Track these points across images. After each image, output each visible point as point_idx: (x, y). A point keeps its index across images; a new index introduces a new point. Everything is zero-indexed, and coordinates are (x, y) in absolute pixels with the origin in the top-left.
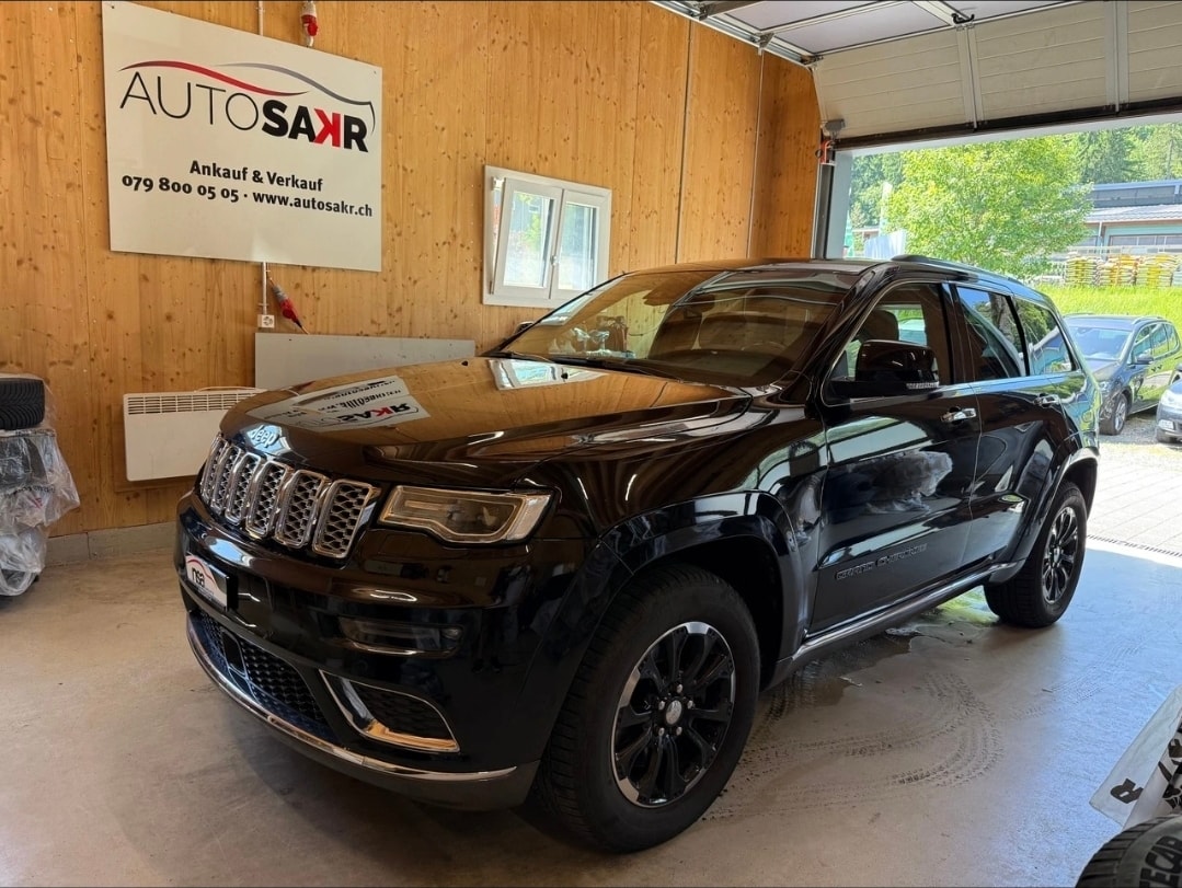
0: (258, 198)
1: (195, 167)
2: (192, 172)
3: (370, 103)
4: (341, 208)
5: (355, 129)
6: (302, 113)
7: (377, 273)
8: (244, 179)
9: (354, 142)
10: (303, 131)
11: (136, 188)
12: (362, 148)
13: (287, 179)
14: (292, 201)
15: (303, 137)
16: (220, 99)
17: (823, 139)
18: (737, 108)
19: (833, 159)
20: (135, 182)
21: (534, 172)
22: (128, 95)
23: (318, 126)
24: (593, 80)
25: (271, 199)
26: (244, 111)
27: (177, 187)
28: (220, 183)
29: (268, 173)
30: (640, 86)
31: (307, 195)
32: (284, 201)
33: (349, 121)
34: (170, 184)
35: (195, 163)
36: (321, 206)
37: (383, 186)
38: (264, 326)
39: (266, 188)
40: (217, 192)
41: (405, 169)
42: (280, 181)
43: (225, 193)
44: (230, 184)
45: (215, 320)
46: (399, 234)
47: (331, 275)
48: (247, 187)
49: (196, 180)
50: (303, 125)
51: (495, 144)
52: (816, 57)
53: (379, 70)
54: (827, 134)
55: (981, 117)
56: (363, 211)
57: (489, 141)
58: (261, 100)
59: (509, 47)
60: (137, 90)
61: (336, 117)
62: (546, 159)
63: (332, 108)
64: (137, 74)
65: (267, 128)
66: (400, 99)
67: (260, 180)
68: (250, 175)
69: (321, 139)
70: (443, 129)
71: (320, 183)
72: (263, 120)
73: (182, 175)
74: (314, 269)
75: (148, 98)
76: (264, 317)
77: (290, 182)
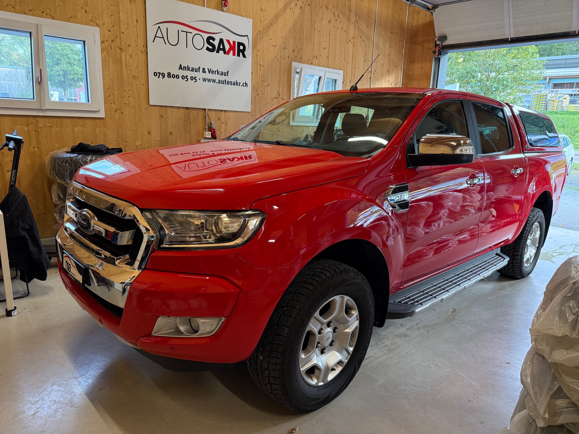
0: (204, 80)
1: (180, 67)
2: (179, 69)
3: (247, 36)
4: (236, 84)
5: (241, 48)
6: (221, 41)
7: (249, 112)
8: (199, 72)
9: (241, 53)
10: (221, 49)
11: (159, 77)
12: (244, 56)
13: (215, 71)
14: (217, 81)
15: (221, 52)
16: (190, 36)
17: (436, 45)
18: (396, 31)
19: (440, 55)
20: (158, 74)
21: (312, 64)
22: (155, 36)
23: (227, 47)
24: (336, 20)
25: (209, 80)
26: (200, 41)
27: (174, 76)
28: (190, 74)
29: (208, 69)
30: (356, 22)
31: (223, 78)
32: (214, 81)
33: (240, 44)
34: (171, 75)
35: (181, 65)
36: (229, 83)
37: (252, 73)
38: (207, 137)
39: (208, 76)
40: (189, 78)
41: (260, 65)
42: (213, 72)
43: (192, 79)
44: (194, 74)
45: (188, 134)
46: (258, 95)
47: (232, 113)
48: (200, 75)
49: (181, 73)
50: (221, 47)
51: (296, 51)
52: (435, 7)
53: (251, 20)
54: (438, 43)
55: (512, 36)
56: (244, 85)
57: (293, 51)
58: (206, 36)
59: (302, 7)
60: (159, 34)
61: (234, 42)
62: (316, 58)
63: (233, 38)
64: (159, 27)
65: (208, 49)
66: (258, 33)
67: (205, 72)
68: (201, 70)
69: (228, 53)
70: (276, 46)
71: (228, 73)
72: (206, 45)
73: (175, 71)
74: (225, 111)
75: (163, 38)
76: (207, 132)
77: (216, 72)
